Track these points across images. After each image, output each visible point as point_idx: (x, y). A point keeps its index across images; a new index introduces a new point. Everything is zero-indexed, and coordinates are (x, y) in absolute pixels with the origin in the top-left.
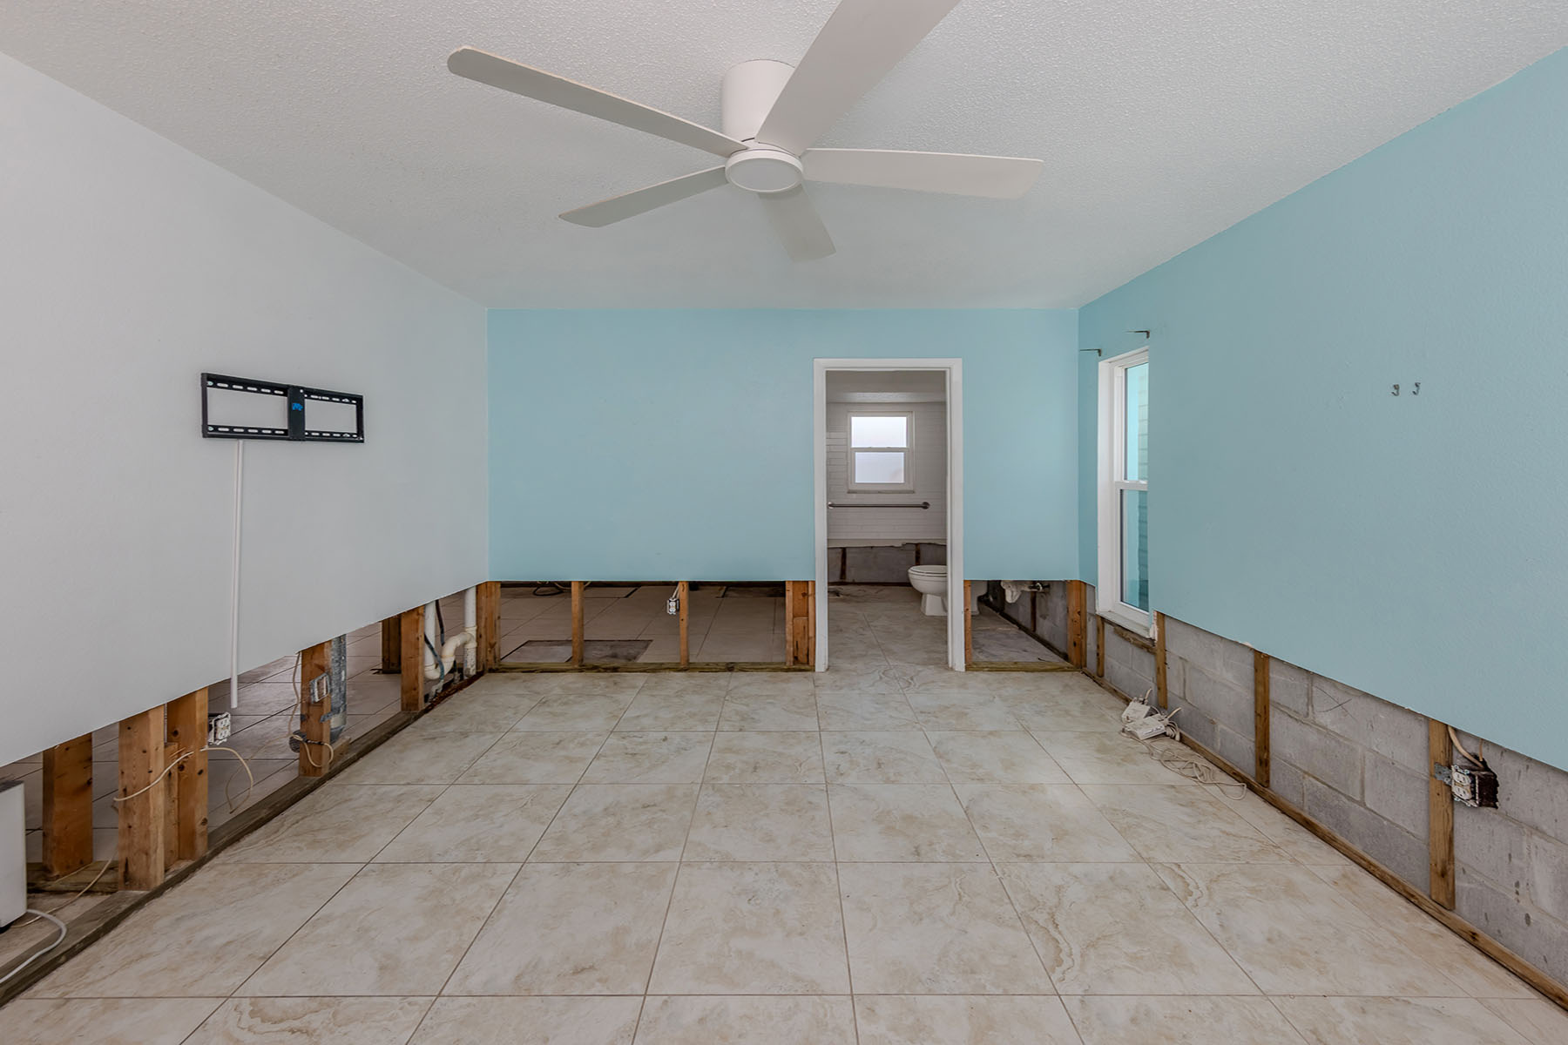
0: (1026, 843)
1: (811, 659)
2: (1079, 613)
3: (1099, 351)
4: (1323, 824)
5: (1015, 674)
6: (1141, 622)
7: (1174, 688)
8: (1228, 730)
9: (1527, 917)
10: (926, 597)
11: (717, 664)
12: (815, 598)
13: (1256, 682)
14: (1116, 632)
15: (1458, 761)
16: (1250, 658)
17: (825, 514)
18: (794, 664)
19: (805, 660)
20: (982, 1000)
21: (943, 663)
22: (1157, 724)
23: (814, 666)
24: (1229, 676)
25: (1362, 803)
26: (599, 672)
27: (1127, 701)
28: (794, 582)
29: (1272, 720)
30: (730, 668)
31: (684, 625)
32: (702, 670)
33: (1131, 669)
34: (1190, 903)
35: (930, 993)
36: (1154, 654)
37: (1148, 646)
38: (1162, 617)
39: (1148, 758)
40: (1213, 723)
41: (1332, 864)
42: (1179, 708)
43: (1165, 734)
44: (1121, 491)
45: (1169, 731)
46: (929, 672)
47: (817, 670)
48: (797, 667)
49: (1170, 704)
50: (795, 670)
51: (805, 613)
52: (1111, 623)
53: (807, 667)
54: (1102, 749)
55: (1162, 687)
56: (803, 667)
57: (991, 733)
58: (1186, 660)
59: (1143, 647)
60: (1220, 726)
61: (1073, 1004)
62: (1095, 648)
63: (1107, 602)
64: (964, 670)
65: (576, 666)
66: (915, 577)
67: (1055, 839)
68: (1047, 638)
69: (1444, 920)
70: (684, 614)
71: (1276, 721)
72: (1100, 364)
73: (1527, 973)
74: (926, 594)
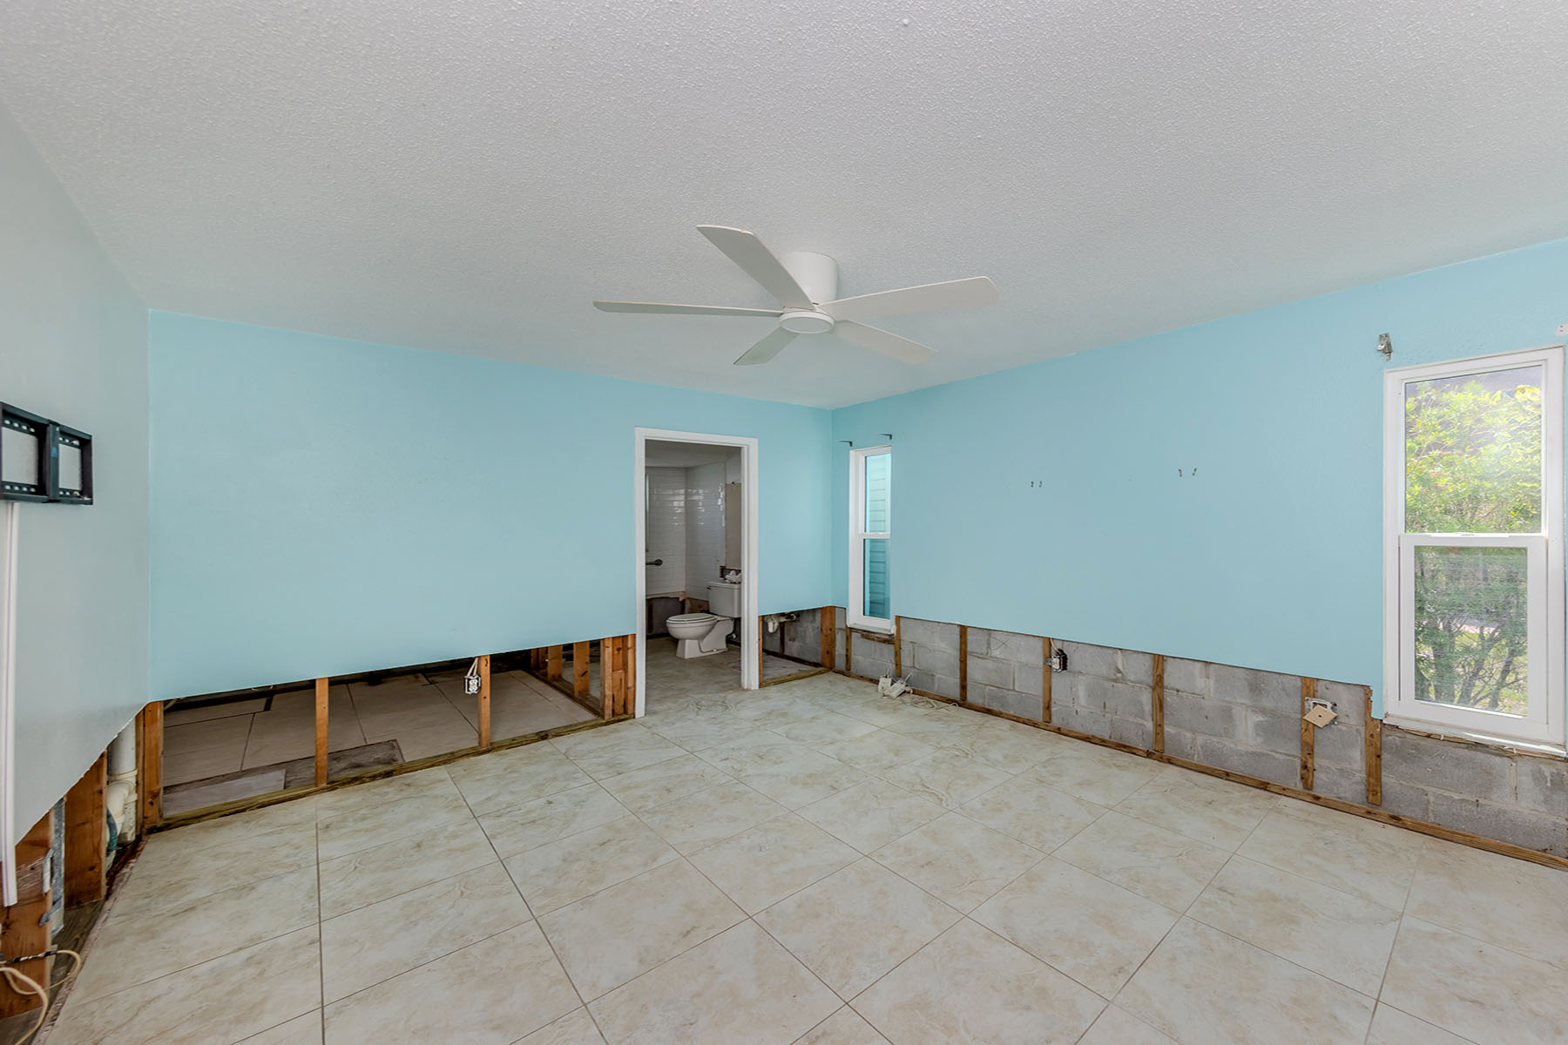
0: (884, 762)
1: (630, 708)
2: (830, 630)
3: (851, 443)
4: (995, 707)
5: (792, 683)
6: (885, 625)
7: (906, 661)
8: (943, 677)
9: (1077, 711)
10: (684, 644)
11: (525, 737)
12: (635, 651)
13: (961, 643)
14: (863, 636)
15: (1053, 654)
16: (958, 629)
17: (644, 571)
18: (613, 716)
19: (622, 711)
20: (924, 827)
21: (737, 685)
22: (900, 686)
23: (634, 714)
24: (943, 645)
25: (1014, 690)
26: (364, 782)
27: (877, 682)
28: (613, 638)
29: (968, 662)
30: (543, 736)
31: (486, 705)
32: (510, 747)
33: (874, 659)
34: (970, 757)
35: (900, 837)
36: (893, 644)
37: (889, 640)
38: (898, 618)
39: (904, 705)
40: (933, 675)
41: (1003, 725)
42: (911, 674)
43: (905, 692)
44: (864, 540)
45: (908, 689)
46: (731, 695)
47: (637, 716)
48: (616, 718)
49: (903, 673)
50: (614, 722)
51: (624, 666)
52: (857, 630)
53: (627, 716)
54: (880, 708)
55: (898, 664)
56: (622, 717)
57: (813, 718)
58: (915, 643)
59: (885, 641)
60: (938, 676)
61: (959, 810)
62: (844, 652)
63: (856, 616)
64: (757, 687)
65: (324, 785)
66: (671, 625)
67: (896, 755)
68: (795, 655)
69: (1049, 728)
70: (486, 692)
71: (971, 662)
72: (851, 452)
73: (1078, 735)
74: (684, 639)
